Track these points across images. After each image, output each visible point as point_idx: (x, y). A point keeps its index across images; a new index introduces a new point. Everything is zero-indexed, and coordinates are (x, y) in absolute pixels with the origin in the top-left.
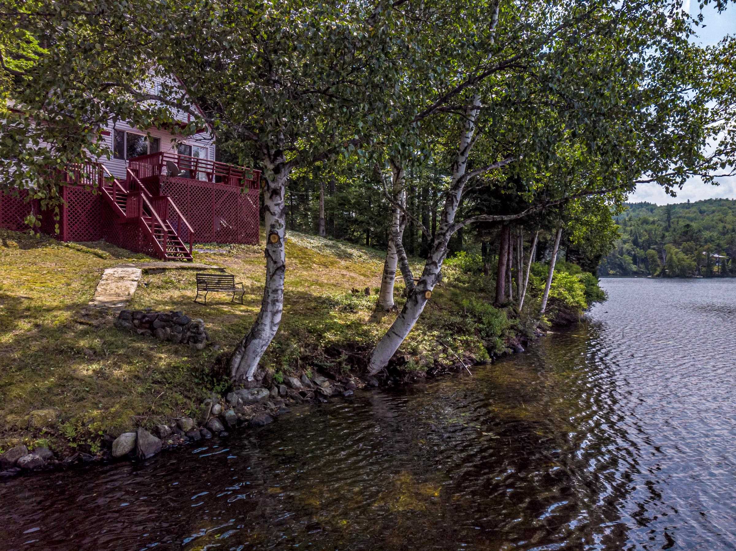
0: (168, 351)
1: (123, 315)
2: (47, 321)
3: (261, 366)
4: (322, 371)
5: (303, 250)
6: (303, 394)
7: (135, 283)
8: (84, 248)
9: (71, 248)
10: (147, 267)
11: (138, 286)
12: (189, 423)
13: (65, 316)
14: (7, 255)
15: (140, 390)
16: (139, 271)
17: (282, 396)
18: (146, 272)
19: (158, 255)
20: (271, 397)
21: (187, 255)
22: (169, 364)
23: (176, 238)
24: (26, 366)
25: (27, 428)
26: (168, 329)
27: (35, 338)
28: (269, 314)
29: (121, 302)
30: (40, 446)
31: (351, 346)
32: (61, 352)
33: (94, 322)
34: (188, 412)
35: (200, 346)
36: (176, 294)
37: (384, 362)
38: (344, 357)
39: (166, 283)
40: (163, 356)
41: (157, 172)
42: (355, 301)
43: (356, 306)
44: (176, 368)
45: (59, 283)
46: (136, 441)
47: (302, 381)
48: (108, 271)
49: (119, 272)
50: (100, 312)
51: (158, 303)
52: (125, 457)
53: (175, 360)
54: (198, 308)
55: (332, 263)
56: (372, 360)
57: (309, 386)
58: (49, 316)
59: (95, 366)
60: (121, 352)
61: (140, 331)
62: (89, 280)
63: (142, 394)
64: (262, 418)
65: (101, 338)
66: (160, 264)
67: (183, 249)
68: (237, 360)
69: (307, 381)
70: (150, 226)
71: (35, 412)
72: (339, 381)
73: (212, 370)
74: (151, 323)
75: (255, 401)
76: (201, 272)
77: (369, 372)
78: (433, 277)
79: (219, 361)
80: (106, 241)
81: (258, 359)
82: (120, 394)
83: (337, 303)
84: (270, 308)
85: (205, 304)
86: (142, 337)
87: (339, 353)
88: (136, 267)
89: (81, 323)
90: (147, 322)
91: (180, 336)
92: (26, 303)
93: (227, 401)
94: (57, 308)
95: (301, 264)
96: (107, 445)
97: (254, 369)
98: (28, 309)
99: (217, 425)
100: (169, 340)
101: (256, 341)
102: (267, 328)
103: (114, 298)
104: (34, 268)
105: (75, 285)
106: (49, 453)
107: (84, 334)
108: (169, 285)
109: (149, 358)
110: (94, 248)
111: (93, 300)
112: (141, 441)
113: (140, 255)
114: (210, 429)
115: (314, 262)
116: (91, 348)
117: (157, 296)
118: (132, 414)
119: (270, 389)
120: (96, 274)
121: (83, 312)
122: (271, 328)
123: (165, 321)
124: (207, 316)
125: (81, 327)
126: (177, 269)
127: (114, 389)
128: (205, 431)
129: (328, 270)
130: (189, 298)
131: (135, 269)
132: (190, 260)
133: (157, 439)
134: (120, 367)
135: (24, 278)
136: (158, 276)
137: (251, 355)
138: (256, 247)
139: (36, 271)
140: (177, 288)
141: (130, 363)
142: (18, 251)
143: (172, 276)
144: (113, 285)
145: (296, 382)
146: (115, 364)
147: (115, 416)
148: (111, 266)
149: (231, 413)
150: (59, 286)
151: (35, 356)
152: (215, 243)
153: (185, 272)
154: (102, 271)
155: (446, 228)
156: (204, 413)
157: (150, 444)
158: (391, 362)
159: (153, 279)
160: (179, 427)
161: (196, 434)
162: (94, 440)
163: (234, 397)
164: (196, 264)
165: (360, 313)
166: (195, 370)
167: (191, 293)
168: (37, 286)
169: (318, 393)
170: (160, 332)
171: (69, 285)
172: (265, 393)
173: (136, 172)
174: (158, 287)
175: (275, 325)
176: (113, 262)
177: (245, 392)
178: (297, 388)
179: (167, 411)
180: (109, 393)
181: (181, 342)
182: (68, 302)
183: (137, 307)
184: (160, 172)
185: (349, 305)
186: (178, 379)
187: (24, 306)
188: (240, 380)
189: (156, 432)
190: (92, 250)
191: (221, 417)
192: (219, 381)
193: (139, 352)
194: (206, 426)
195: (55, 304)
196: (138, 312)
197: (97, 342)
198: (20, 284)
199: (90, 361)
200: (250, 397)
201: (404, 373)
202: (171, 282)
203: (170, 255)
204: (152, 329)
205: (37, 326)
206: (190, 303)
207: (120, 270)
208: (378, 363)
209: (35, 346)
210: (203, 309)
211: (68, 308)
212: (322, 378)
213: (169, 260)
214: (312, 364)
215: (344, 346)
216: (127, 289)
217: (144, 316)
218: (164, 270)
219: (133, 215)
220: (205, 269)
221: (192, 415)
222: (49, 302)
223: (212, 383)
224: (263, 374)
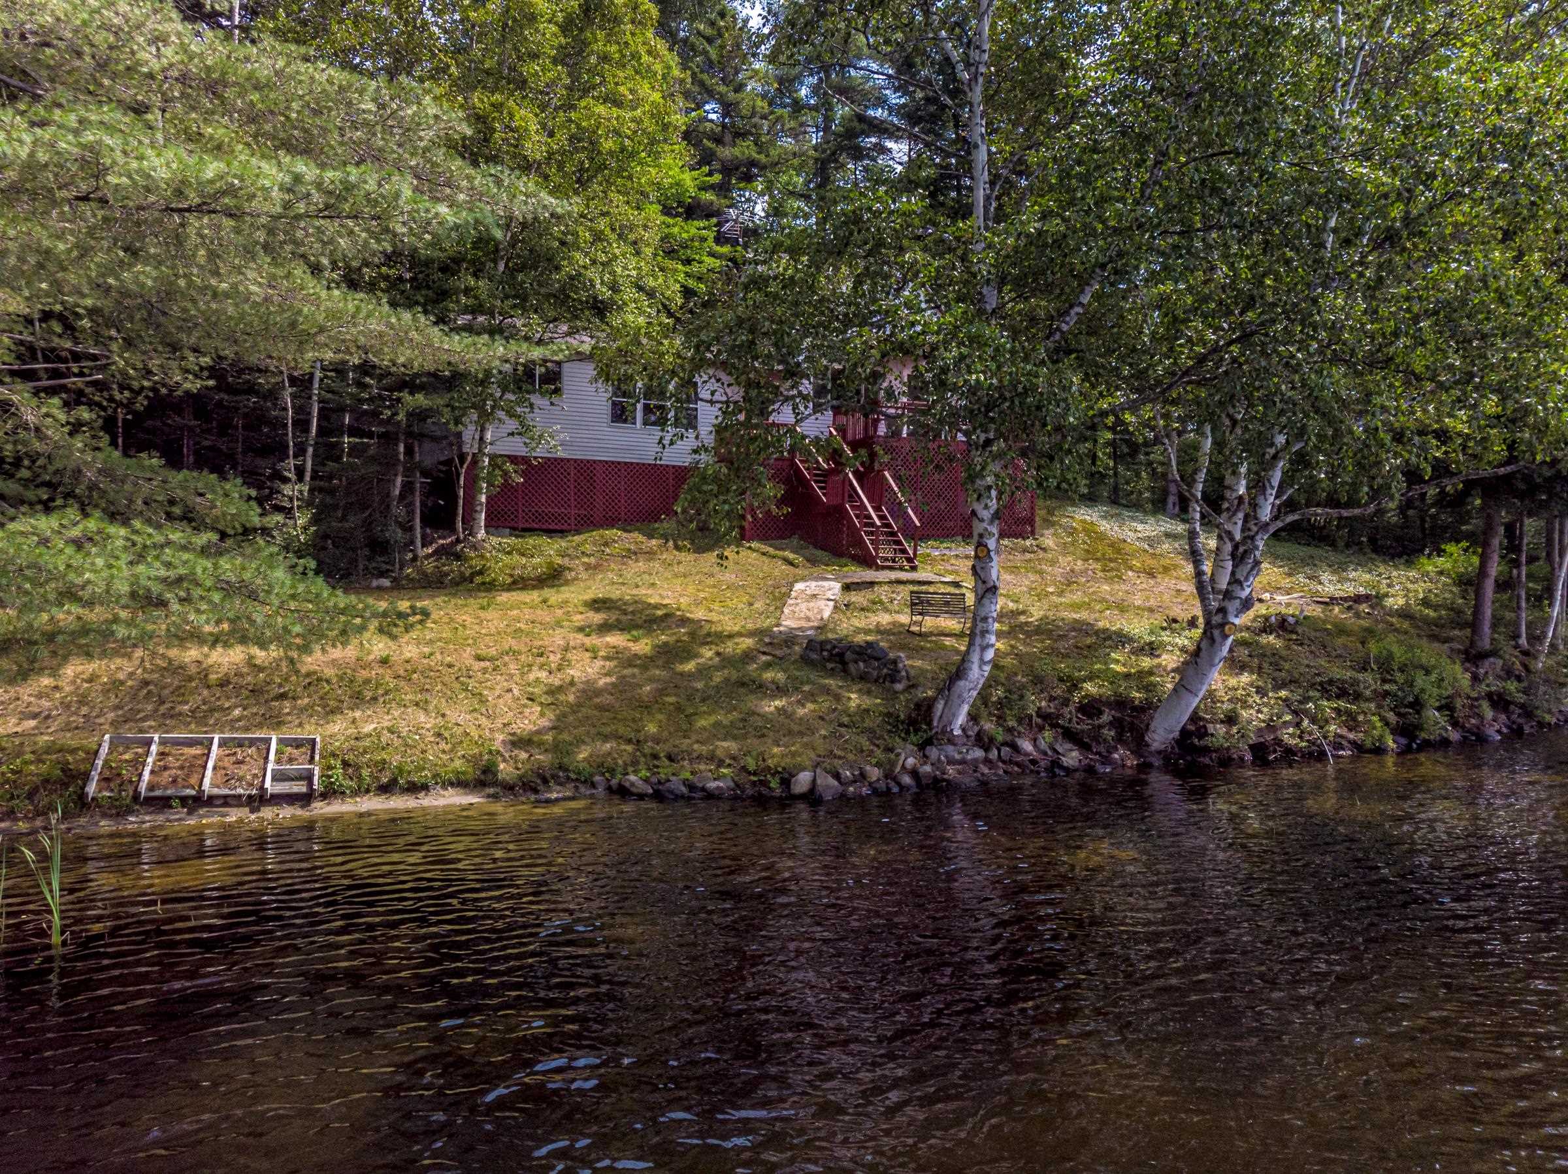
0: (859, 691)
1: (811, 644)
2: (729, 648)
3: (973, 717)
4: (1070, 735)
5: (1117, 546)
6: (1034, 762)
7: (831, 604)
8: (771, 550)
9: (754, 550)
10: (849, 581)
11: (835, 607)
12: (874, 773)
13: (748, 643)
14: (679, 563)
15: (823, 732)
16: (837, 586)
17: (1004, 762)
18: (847, 588)
19: (867, 561)
20: (987, 761)
21: (910, 560)
22: (859, 706)
23: (893, 534)
24: (709, 697)
25: (711, 758)
26: (861, 664)
27: (717, 668)
28: (978, 649)
29: (811, 628)
30: (724, 776)
31: (1121, 703)
32: (743, 684)
33: (778, 653)
34: (874, 761)
35: (899, 687)
36: (885, 619)
37: (1172, 732)
38: (1106, 718)
39: (874, 603)
40: (853, 696)
41: (871, 432)
42: (1166, 637)
43: (1162, 645)
44: (867, 711)
45: (739, 602)
46: (814, 780)
47: (1035, 746)
48: (799, 586)
49: (812, 586)
50: (786, 641)
51: (858, 631)
52: (802, 797)
53: (867, 702)
54: (909, 640)
55: (1166, 570)
56: (1152, 727)
57: (1045, 754)
58: (730, 644)
59: (777, 703)
60: (806, 688)
61: (830, 666)
62: (775, 599)
63: (825, 737)
64: (968, 781)
65: (785, 671)
66: (869, 575)
67: (904, 551)
68: (940, 706)
69: (1043, 745)
70: (857, 517)
71: (719, 743)
72: (1097, 753)
73: (910, 717)
74: (841, 655)
75: (963, 762)
76: (924, 588)
77: (1148, 745)
78: (1237, 603)
79: (918, 706)
80: (801, 538)
81: (965, 708)
82: (801, 734)
83: (1131, 640)
84: (978, 640)
85: (920, 635)
86: (832, 673)
87: (1101, 713)
88: (835, 580)
89: (764, 653)
90: (838, 655)
91: (875, 673)
92: (707, 626)
93: (925, 756)
94: (740, 634)
95: (1104, 571)
96: (786, 782)
97: (961, 719)
98: (709, 634)
99: (907, 780)
100: (863, 678)
101: (961, 683)
102: (975, 667)
103: (804, 624)
104: (711, 581)
105: (758, 605)
106: (732, 785)
107: (768, 666)
108: (878, 606)
109: (838, 698)
110: (783, 549)
111: (778, 625)
112: (819, 782)
113: (844, 560)
114: (899, 784)
115: (1131, 569)
116: (773, 682)
117: (859, 621)
118: (813, 755)
119: (987, 750)
120: (784, 590)
121: (767, 640)
122: (980, 667)
123: (858, 653)
124: (916, 651)
125: (764, 658)
126: (891, 582)
127: (796, 728)
128: (892, 784)
129: (1152, 582)
130: (902, 625)
131: (832, 584)
132: (914, 568)
133: (836, 783)
134: (803, 706)
135: (702, 595)
136: (863, 593)
137: (957, 701)
138: (1028, 543)
139: (714, 586)
140: (886, 610)
141: (814, 702)
142: (691, 557)
143: (883, 593)
144: (803, 606)
145: (1027, 746)
146: (799, 702)
147: (794, 755)
148: (803, 579)
149: (928, 768)
150: (741, 606)
151: (718, 688)
152: (960, 538)
153: (902, 587)
154: (791, 586)
155: (1255, 529)
156: (893, 764)
157: (828, 787)
158: (1184, 732)
159: (856, 598)
160: (863, 775)
161: (882, 786)
162: (773, 775)
163: (933, 752)
164: (920, 575)
165: (1164, 656)
166: (889, 715)
167: (904, 619)
168: (716, 606)
169: (1056, 763)
170: (852, 667)
171: (751, 604)
172: (979, 753)
173: (842, 431)
174: (863, 609)
175: (985, 663)
176: (806, 572)
177: (950, 749)
178: (1027, 754)
179: (851, 757)
180: (790, 732)
181: (876, 681)
182: (750, 626)
183: (830, 636)
184: (876, 430)
185: (1151, 643)
186: (868, 723)
187: (704, 631)
188: (944, 732)
189: (837, 776)
190: (780, 553)
191: (914, 773)
192: (916, 731)
193: (827, 691)
194: (895, 779)
195: (736, 629)
196: (828, 641)
197: (780, 676)
198: (698, 603)
199: (773, 697)
200: (957, 757)
201: (1206, 750)
202: (881, 602)
203: (886, 559)
204: (844, 663)
205: (718, 654)
206: (900, 633)
207: (813, 584)
208: (1161, 731)
209: (718, 678)
210: (916, 641)
211: (751, 634)
212: (1069, 746)
213: (884, 568)
214: (1054, 726)
215: (1109, 704)
216: (821, 611)
217: (834, 647)
218: (872, 584)
219: (836, 501)
220: (930, 583)
221: (878, 765)
222: (729, 625)
223: (908, 733)
224: (976, 729)
